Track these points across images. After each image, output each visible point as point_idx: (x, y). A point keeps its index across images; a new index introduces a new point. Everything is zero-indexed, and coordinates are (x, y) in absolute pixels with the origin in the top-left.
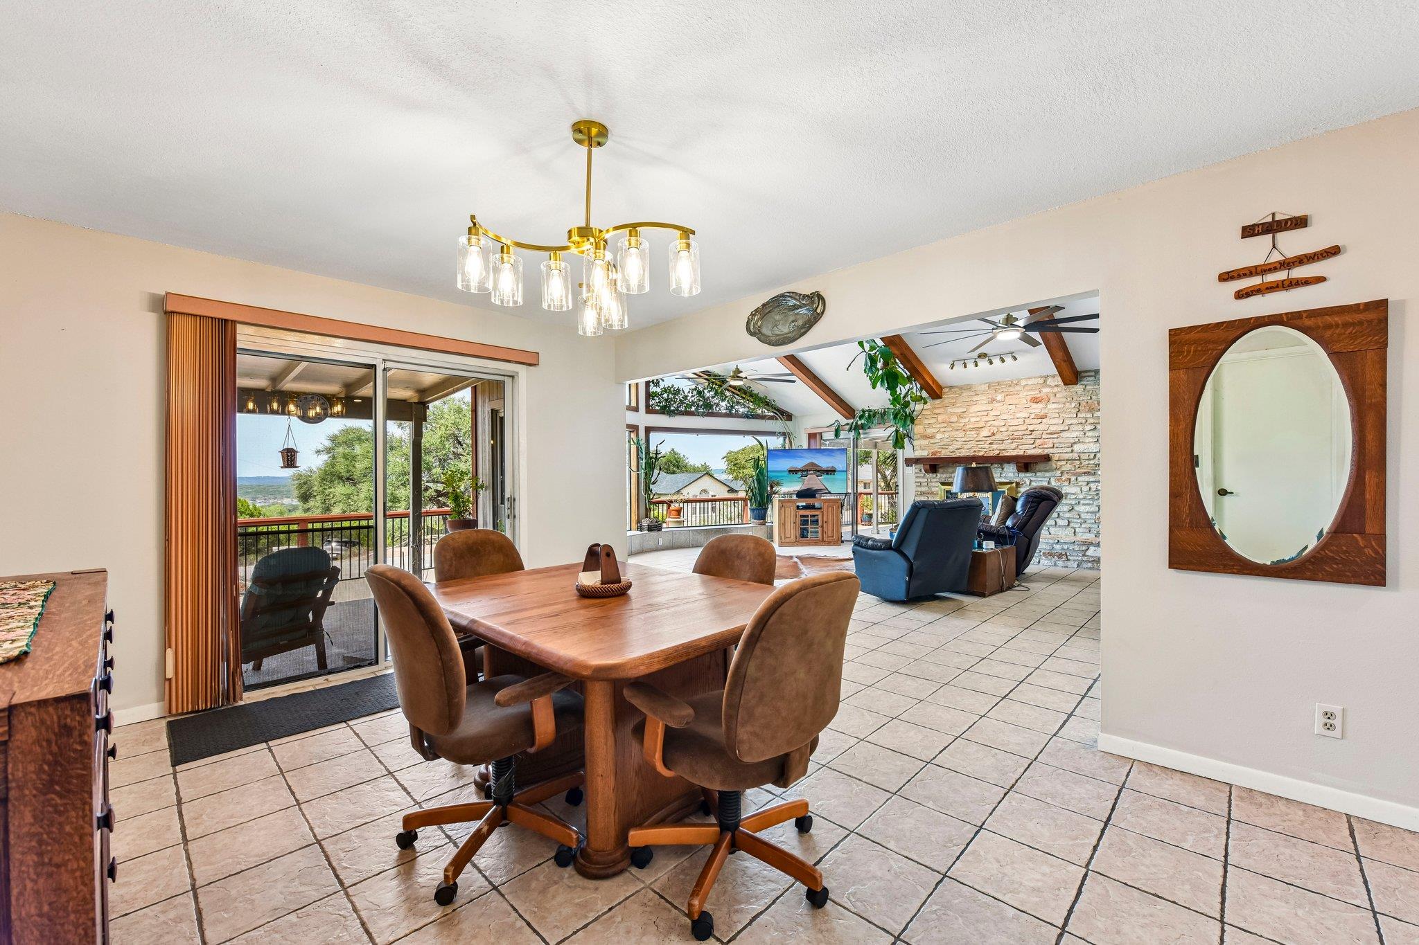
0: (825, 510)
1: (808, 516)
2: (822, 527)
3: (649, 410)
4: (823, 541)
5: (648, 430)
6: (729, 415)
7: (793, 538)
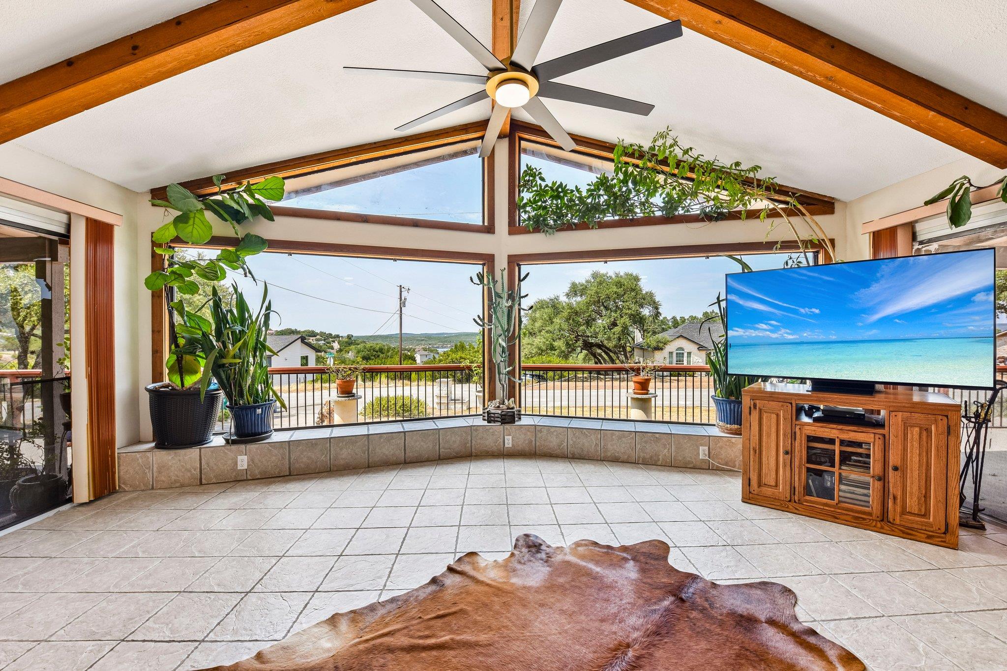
0: (894, 430)
1: (832, 441)
2: (882, 478)
3: (514, 228)
4: (884, 517)
5: (515, 261)
6: (670, 218)
7: (783, 489)
